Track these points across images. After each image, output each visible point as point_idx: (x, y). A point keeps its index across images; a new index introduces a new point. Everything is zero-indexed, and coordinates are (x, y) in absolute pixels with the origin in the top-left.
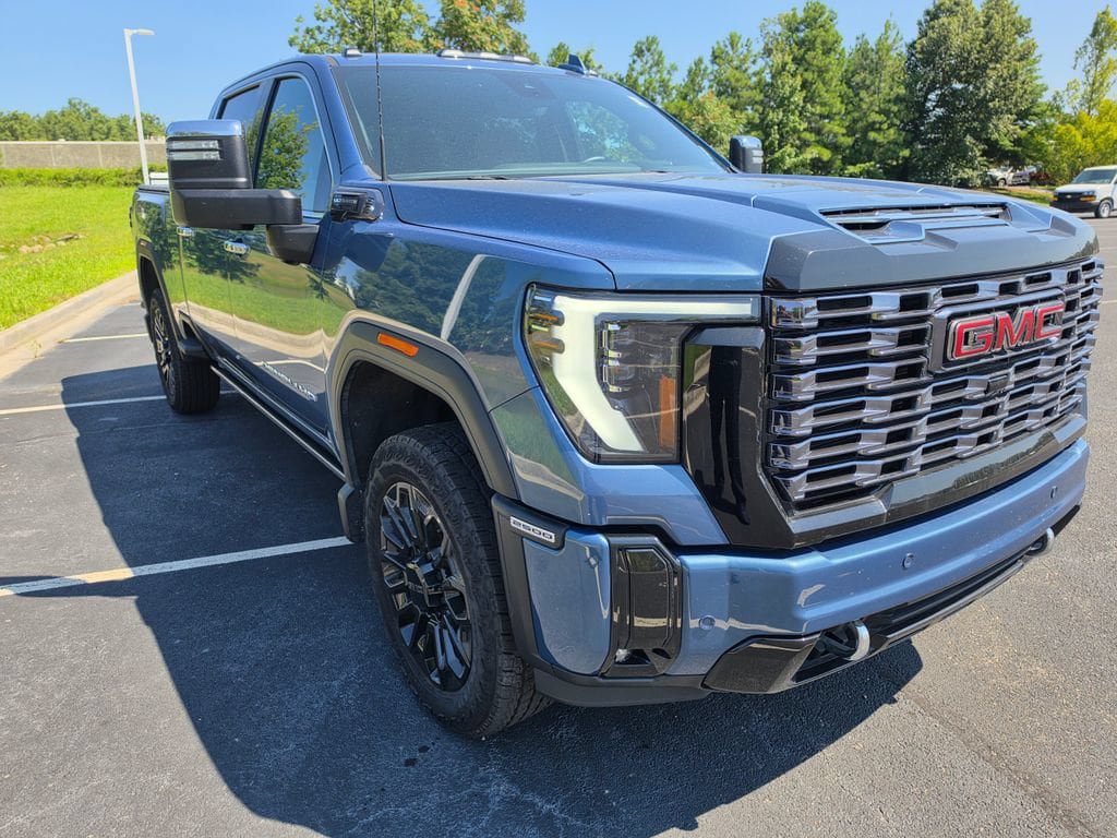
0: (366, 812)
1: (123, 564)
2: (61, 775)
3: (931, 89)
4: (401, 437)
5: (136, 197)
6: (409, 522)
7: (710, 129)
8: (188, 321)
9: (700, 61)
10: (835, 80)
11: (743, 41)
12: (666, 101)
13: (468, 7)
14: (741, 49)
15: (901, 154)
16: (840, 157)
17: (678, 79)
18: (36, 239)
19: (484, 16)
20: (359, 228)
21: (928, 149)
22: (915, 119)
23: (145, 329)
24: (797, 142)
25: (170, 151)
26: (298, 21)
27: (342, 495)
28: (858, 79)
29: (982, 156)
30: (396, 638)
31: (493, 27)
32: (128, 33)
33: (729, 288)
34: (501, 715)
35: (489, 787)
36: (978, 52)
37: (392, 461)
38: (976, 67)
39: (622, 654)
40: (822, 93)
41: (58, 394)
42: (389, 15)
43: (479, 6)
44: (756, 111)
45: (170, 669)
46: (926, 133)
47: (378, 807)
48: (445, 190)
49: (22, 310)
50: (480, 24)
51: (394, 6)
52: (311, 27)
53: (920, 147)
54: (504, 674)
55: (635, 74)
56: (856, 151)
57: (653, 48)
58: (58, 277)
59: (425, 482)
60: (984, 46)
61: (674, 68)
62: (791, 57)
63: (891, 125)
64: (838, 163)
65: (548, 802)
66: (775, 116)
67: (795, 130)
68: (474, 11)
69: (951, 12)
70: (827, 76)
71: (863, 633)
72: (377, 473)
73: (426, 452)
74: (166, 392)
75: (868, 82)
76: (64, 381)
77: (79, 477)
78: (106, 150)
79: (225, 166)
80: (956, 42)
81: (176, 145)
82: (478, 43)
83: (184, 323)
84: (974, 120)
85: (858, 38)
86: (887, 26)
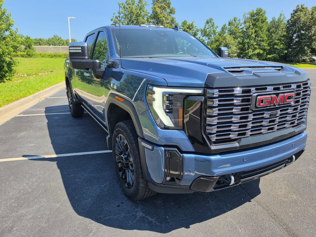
0: (105, 217)
1: (55, 154)
2: (34, 202)
3: (295, 33)
4: (120, 122)
5: (66, 61)
6: (122, 145)
7: (227, 44)
8: (76, 93)
9: (225, 25)
10: (265, 30)
11: (238, 19)
12: (215, 36)
13: (159, 10)
14: (237, 22)
15: (284, 52)
16: (266, 52)
17: (219, 30)
18: (43, 71)
19: (164, 13)
20: (114, 70)
21: (293, 51)
22: (289, 42)
23: (67, 96)
24: (253, 48)
25: (70, 50)
26: (114, 14)
27: (107, 138)
28: (272, 30)
29: (310, 53)
30: (118, 175)
31: (166, 16)
32: (69, 18)
33: (196, 86)
34: (141, 195)
35: (137, 213)
36: (309, 22)
37: (118, 129)
38: (308, 27)
39: (168, 179)
40: (261, 34)
41: (44, 111)
42: (138, 12)
43: (163, 10)
44: (241, 39)
45: (63, 180)
46: (293, 46)
47: (109, 216)
48: (133, 61)
49: (37, 90)
50: (163, 15)
51: (139, 10)
52: (117, 16)
53: (290, 50)
54: (141, 183)
55: (206, 29)
56: (271, 51)
57: (211, 21)
58: (47, 81)
59: (125, 134)
60: (311, 20)
61: (217, 27)
62: (252, 24)
63: (282, 43)
64: (265, 54)
65: (152, 218)
66: (246, 41)
67: (252, 45)
68: (161, 11)
69: (301, 11)
70: (262, 29)
71: (233, 178)
72: (115, 132)
73: (126, 126)
74: (71, 112)
75: (275, 31)
76: (46, 108)
77: (46, 132)
78: (62, 48)
79: (83, 54)
80: (303, 19)
81: (71, 48)
82: (162, 20)
83: (75, 94)
84: (308, 42)
85: (273, 18)
86: (281, 15)
